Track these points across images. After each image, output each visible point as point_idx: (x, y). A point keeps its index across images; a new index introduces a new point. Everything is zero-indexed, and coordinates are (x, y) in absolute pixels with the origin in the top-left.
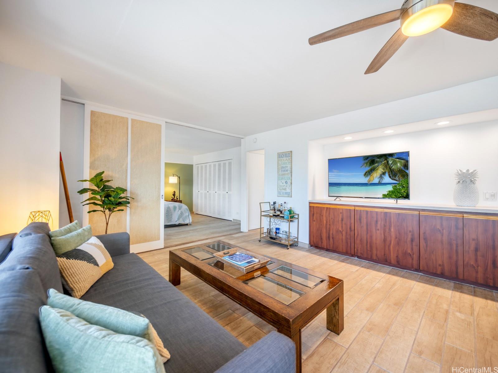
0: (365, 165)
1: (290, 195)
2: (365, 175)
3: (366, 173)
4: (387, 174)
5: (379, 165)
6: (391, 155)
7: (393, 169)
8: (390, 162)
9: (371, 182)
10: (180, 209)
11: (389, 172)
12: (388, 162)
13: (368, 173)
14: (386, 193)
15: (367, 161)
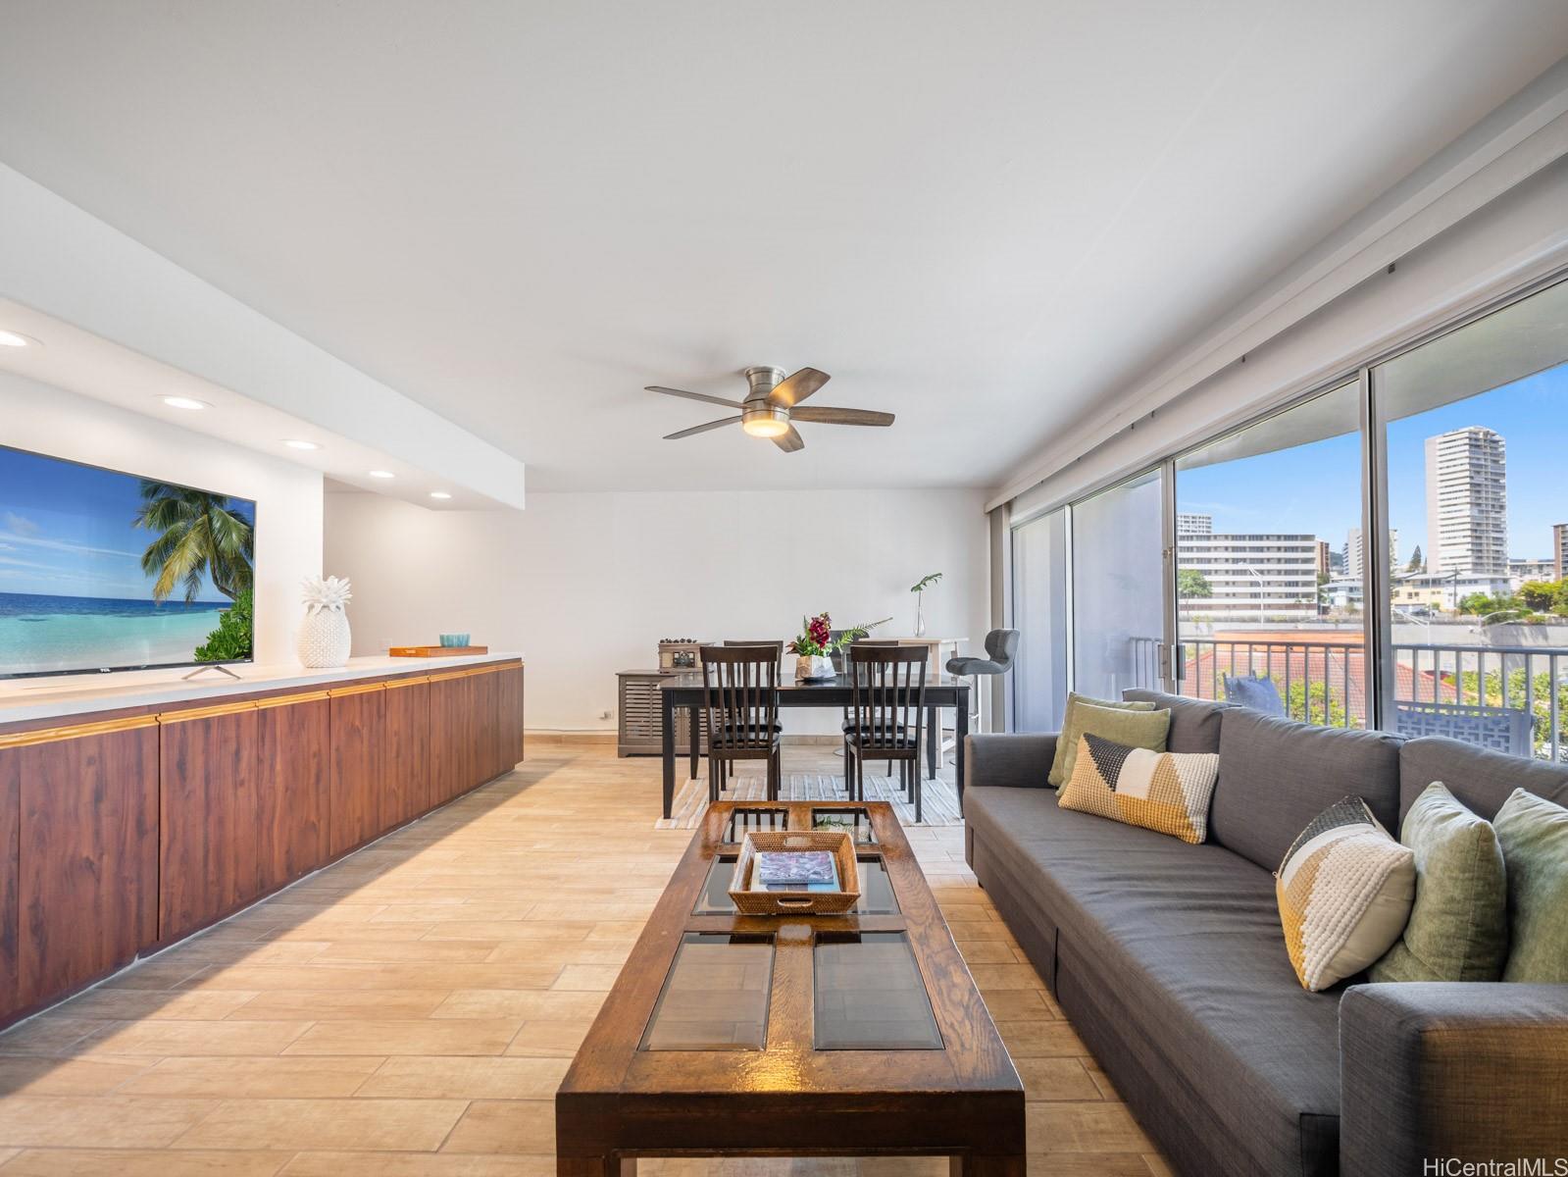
0: (149, 516)
2: (146, 562)
3: (150, 553)
4: (208, 568)
5: (188, 529)
6: (219, 499)
7: (223, 551)
8: (217, 525)
9: (163, 598)
11: (212, 563)
12: (210, 520)
13: (157, 557)
14: (204, 643)
15: (153, 502)
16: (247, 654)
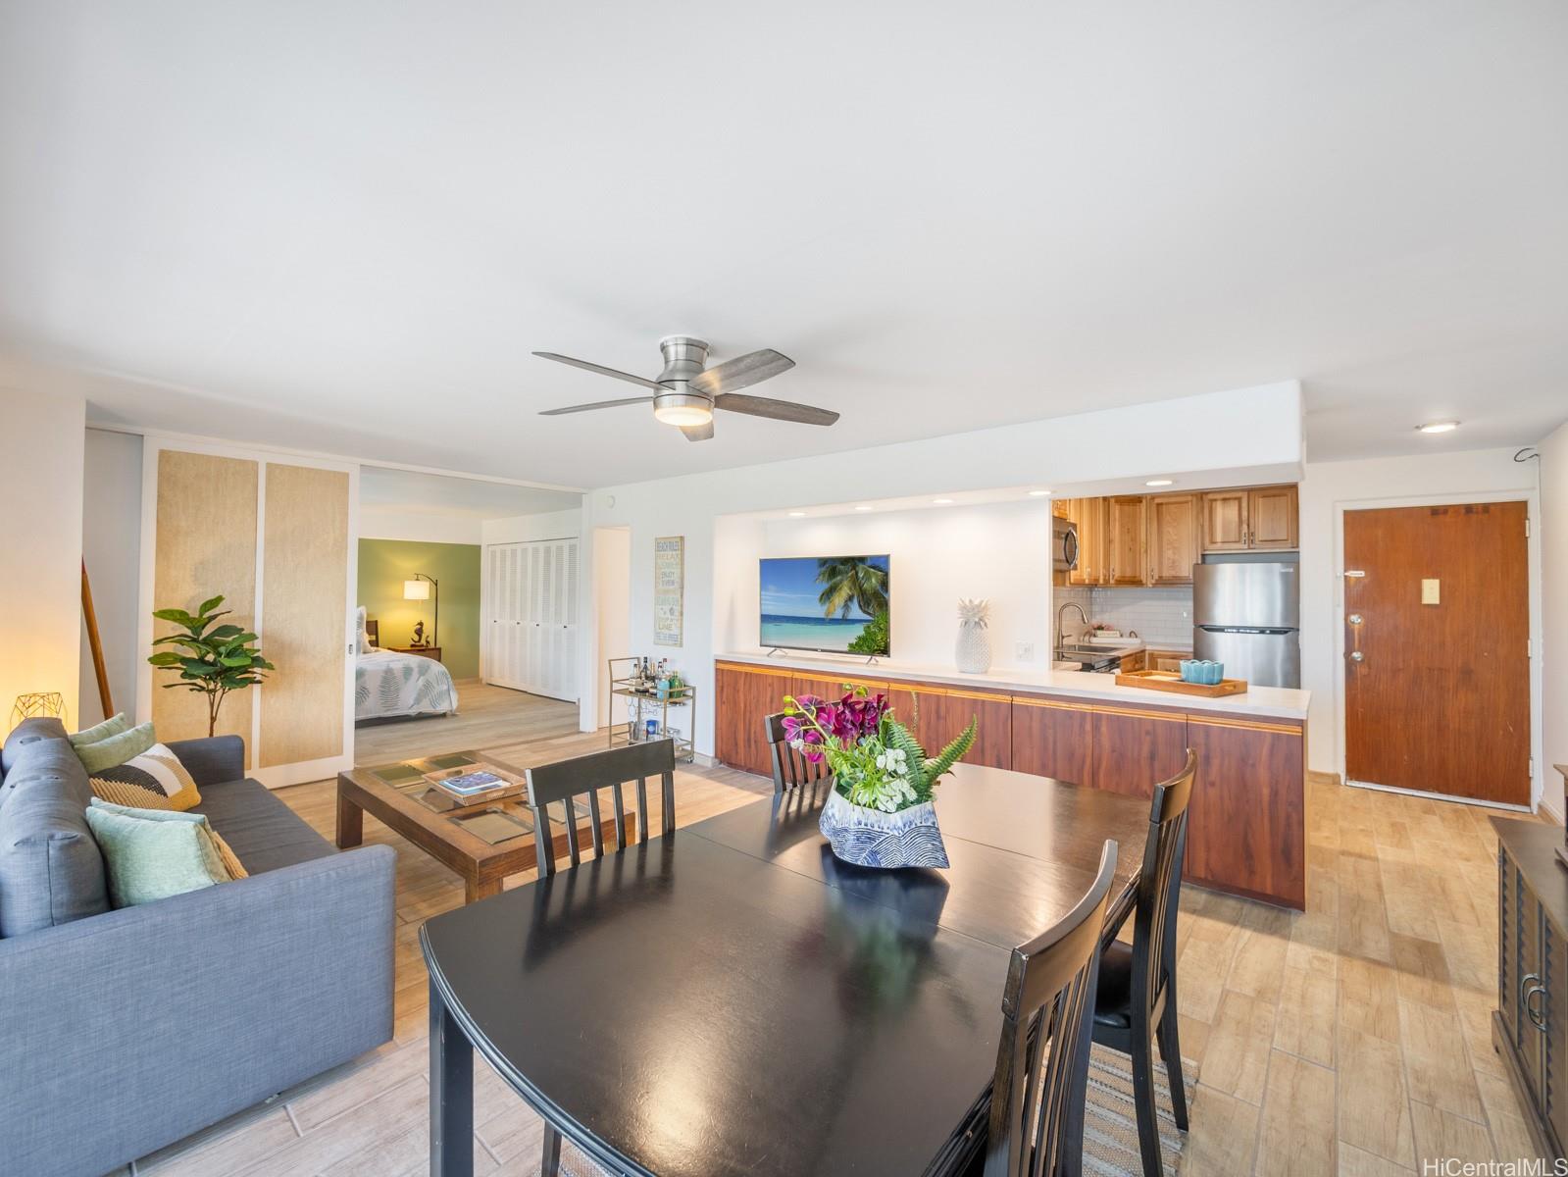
0: (821, 577)
1: (678, 641)
2: (821, 599)
3: (823, 595)
4: (855, 600)
5: (843, 580)
6: (862, 559)
7: (866, 590)
8: (861, 575)
9: (830, 617)
10: (424, 675)
11: (858, 597)
12: (857, 573)
13: (827, 595)
14: (854, 641)
15: (823, 569)
16: (885, 651)
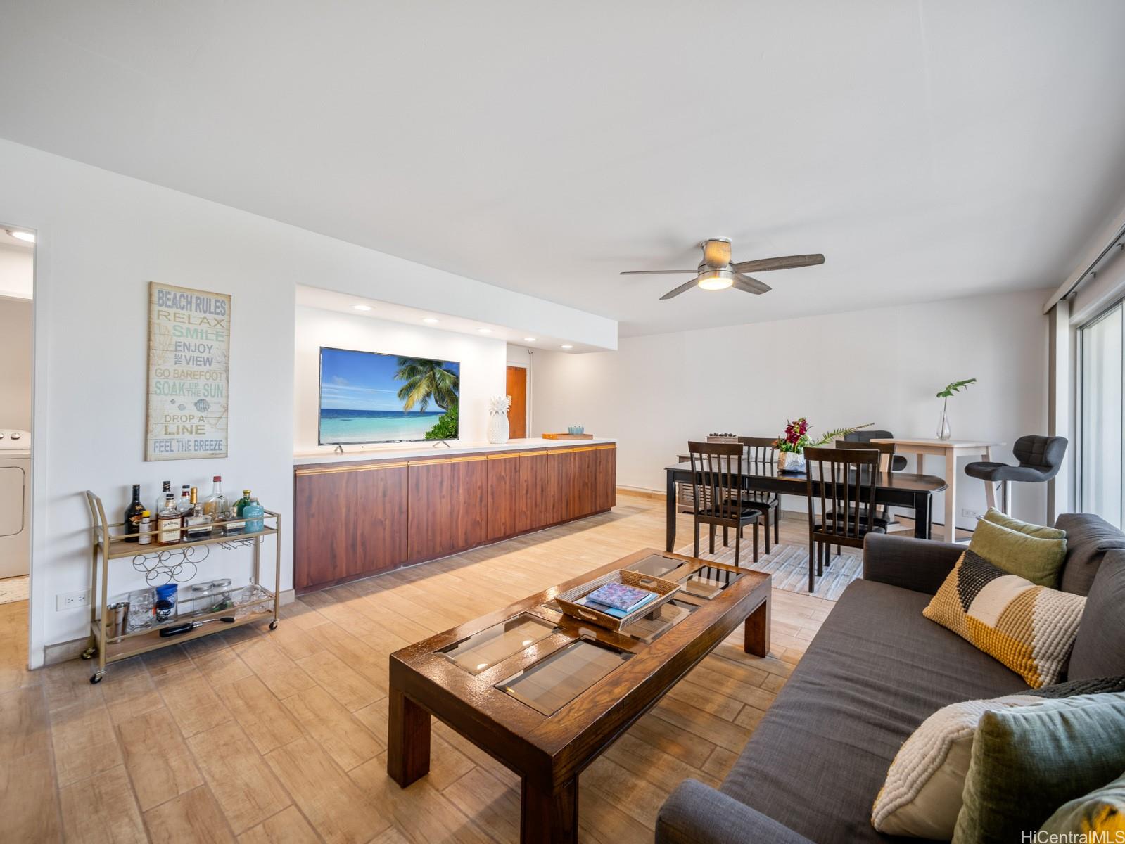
0: (401, 374)
2: (400, 395)
3: (402, 391)
4: (432, 397)
5: (421, 379)
6: (438, 363)
7: (441, 388)
8: (438, 376)
9: (409, 410)
11: (435, 394)
12: (434, 374)
13: (406, 392)
14: (430, 430)
15: (403, 367)
16: (455, 435)
